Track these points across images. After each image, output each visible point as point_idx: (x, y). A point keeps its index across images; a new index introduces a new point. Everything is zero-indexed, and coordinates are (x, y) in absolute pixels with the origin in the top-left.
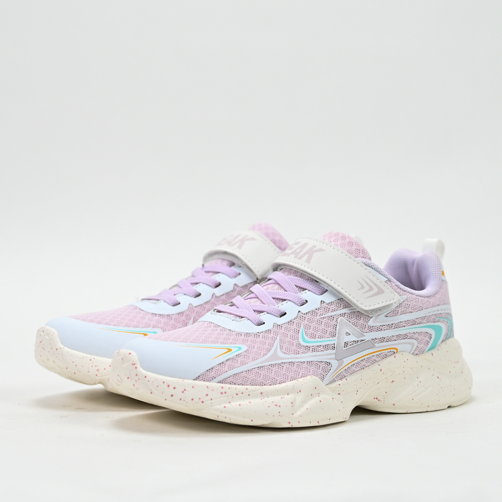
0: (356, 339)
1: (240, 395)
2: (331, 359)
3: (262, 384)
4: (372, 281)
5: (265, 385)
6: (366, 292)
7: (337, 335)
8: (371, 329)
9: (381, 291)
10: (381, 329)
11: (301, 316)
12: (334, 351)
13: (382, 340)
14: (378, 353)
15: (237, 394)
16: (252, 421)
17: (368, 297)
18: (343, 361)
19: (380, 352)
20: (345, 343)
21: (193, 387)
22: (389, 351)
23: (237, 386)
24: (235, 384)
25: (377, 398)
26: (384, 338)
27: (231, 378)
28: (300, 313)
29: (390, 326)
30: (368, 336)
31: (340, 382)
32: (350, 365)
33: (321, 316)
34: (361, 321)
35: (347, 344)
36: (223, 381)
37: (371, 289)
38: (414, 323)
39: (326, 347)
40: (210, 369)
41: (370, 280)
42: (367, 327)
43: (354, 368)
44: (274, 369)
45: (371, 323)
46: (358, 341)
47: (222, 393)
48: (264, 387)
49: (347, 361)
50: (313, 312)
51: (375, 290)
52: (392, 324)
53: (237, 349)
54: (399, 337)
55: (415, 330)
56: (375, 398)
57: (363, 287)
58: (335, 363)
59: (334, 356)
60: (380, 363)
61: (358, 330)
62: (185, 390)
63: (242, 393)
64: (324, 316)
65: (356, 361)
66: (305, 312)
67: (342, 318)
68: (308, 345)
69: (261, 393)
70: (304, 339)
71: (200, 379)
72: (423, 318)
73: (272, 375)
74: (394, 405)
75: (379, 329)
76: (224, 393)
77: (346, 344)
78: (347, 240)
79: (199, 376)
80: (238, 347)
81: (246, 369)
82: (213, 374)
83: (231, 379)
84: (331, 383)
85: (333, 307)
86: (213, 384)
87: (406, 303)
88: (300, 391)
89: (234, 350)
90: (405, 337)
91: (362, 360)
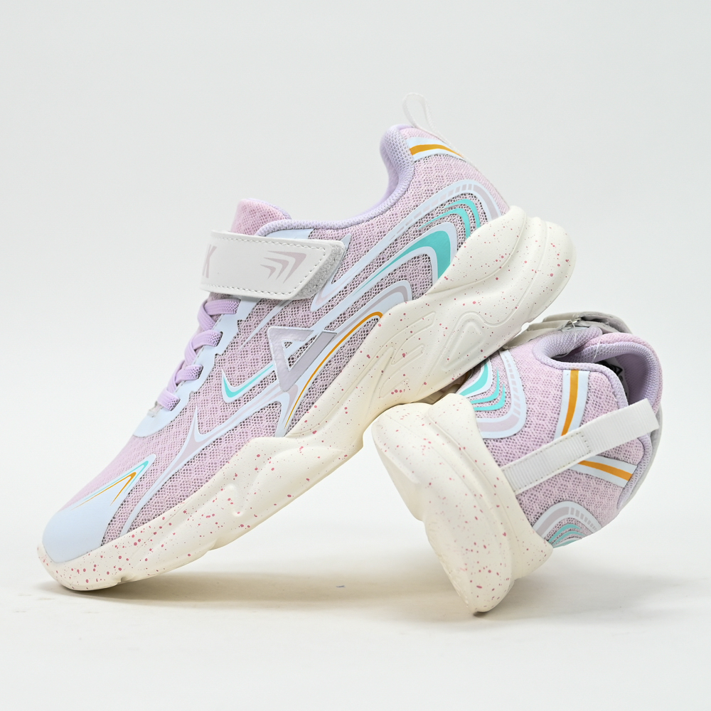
0: (302, 344)
1: (159, 531)
2: (276, 396)
3: (182, 498)
4: (281, 253)
5: (187, 496)
6: (281, 272)
7: (273, 356)
8: (318, 315)
9: (300, 258)
10: (332, 306)
11: (219, 360)
12: (277, 382)
13: (342, 318)
14: (348, 339)
15: (155, 533)
16: (189, 555)
17: (287, 279)
18: (297, 387)
19: (351, 335)
20: (289, 359)
21: (102, 557)
22: (365, 323)
23: (149, 524)
24: (149, 520)
25: (396, 391)
26: (344, 314)
27: (140, 515)
28: (217, 356)
29: (343, 293)
30: (318, 328)
31: (306, 416)
32: (310, 385)
33: (244, 343)
34: (301, 313)
35: (293, 359)
36: (133, 525)
37: (285, 263)
38: (381, 260)
39: (263, 384)
40: (111, 521)
41: (278, 252)
42: (311, 316)
43: (320, 382)
44: (192, 467)
45: (315, 306)
46: (306, 344)
47: (135, 544)
48: (187, 500)
49: (302, 383)
50: (233, 344)
51: (292, 261)
52: (345, 288)
53: (143, 466)
54: (367, 296)
55: (390, 270)
56: (393, 393)
57: (273, 270)
58: (284, 399)
59: (279, 389)
60: (361, 348)
61: (300, 329)
62: (95, 566)
63: (161, 528)
64: (247, 341)
65: (317, 373)
66: (222, 352)
67: (272, 327)
68: (236, 397)
69: (185, 512)
70: (231, 392)
71: (107, 540)
72: (391, 246)
73: (194, 476)
74: (425, 383)
75: (329, 307)
76: (138, 543)
77: (291, 360)
78: (248, 210)
79: (104, 538)
80: (143, 464)
81: (155, 491)
82: (117, 524)
83: (142, 517)
84: (292, 426)
85: (254, 320)
86: (125, 538)
87: (354, 243)
88: (236, 475)
89: (137, 471)
90: (379, 287)
91: (327, 365)
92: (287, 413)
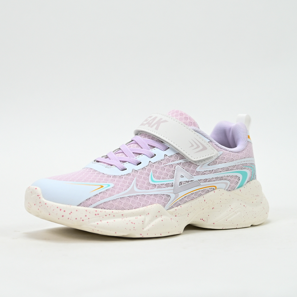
0: (188, 180)
1: (108, 216)
2: (170, 193)
3: (123, 209)
4: (199, 142)
5: (125, 209)
6: (195, 149)
7: (175, 177)
8: (198, 173)
9: (205, 148)
10: (205, 174)
11: (151, 164)
12: (173, 188)
13: (205, 181)
14: (203, 189)
15: (106, 216)
16: (116, 233)
17: (196, 152)
18: (179, 194)
19: (204, 189)
20: (180, 182)
21: (77, 211)
22: (210, 188)
23: (106, 210)
24: (105, 209)
25: (202, 219)
26: (207, 179)
27: (102, 205)
28: (150, 162)
29: (211, 172)
30: (196, 178)
31: (176, 208)
32: (183, 197)
33: (165, 165)
34: (192, 168)
35: (182, 183)
36: (97, 206)
37: (198, 147)
38: (227, 169)
39: (167, 185)
40: (88, 199)
41: (198, 141)
42: (195, 172)
43: (186, 199)
44: (131, 199)
45: (198, 169)
46: (189, 181)
47: (96, 215)
48: (124, 211)
50: (159, 162)
51: (201, 147)
52: (212, 170)
53: (107, 186)
54: (217, 178)
55: (228, 175)
56: (201, 219)
57: (192, 146)
58: (173, 196)
59: (172, 191)
60: (204, 196)
61: (189, 174)
62: (71, 212)
63: (109, 215)
64: (166, 165)
65: (188, 195)
66: (154, 162)
67: (178, 166)
68: (155, 183)
69: (122, 215)
70: (152, 180)
71: (82, 205)
72: (234, 166)
73: (130, 203)
74: (214, 223)
75: (203, 173)
76: (97, 215)
77: (181, 183)
78: (184, 116)
79: (81, 204)
80: (108, 185)
81: (113, 199)
82: (90, 202)
83: (102, 206)
84: (170, 208)
85: (172, 159)
86: (90, 209)
87: (222, 156)
88: (148, 214)
89: (105, 186)
90: (221, 178)
91: (192, 194)
92: (172, 202)
